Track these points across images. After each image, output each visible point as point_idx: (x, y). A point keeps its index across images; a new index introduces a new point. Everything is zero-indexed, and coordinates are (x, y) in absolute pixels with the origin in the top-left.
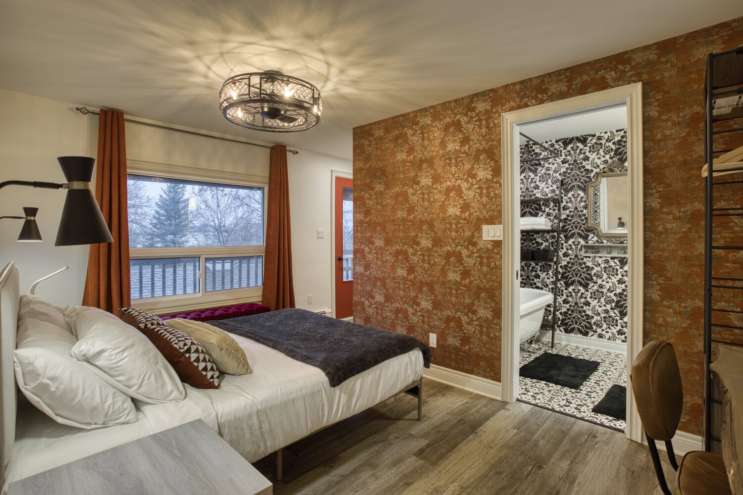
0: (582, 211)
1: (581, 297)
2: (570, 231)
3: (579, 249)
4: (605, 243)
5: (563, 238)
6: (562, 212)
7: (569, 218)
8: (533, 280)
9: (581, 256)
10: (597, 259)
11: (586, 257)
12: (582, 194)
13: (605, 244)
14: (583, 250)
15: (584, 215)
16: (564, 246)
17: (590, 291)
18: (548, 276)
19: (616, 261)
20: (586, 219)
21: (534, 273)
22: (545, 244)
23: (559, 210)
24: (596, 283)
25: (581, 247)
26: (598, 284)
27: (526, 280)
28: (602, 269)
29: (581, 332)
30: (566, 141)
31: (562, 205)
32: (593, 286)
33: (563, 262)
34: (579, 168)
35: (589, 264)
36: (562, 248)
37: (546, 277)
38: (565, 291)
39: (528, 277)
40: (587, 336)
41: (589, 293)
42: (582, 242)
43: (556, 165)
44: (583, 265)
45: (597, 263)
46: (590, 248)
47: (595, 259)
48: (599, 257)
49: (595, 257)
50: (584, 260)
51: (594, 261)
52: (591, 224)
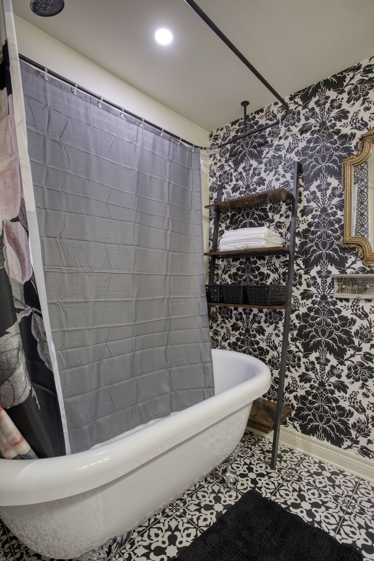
0: (335, 214)
1: (331, 373)
2: (314, 251)
3: (328, 284)
6: (301, 219)
7: (312, 229)
8: (255, 336)
9: (332, 297)
10: (361, 304)
11: (341, 300)
12: (334, 182)
14: (337, 286)
15: (339, 221)
16: (303, 280)
17: (347, 363)
18: (277, 331)
20: (342, 227)
21: (255, 325)
22: (273, 276)
23: (295, 216)
24: (360, 350)
25: (333, 282)
26: (362, 353)
27: (245, 335)
28: (370, 324)
29: (329, 438)
30: (307, 92)
31: (301, 207)
32: (352, 356)
33: (301, 308)
34: (330, 136)
35: (347, 313)
36: (300, 284)
37: (274, 332)
38: (303, 360)
39: (247, 331)
40: (340, 447)
41: (345, 368)
42: (335, 271)
43: (290, 139)
44: (335, 315)
45: (362, 312)
46: (348, 283)
47: (358, 304)
48: (365, 300)
49: (358, 300)
50: (337, 305)
51: (357, 307)
52: (350, 235)
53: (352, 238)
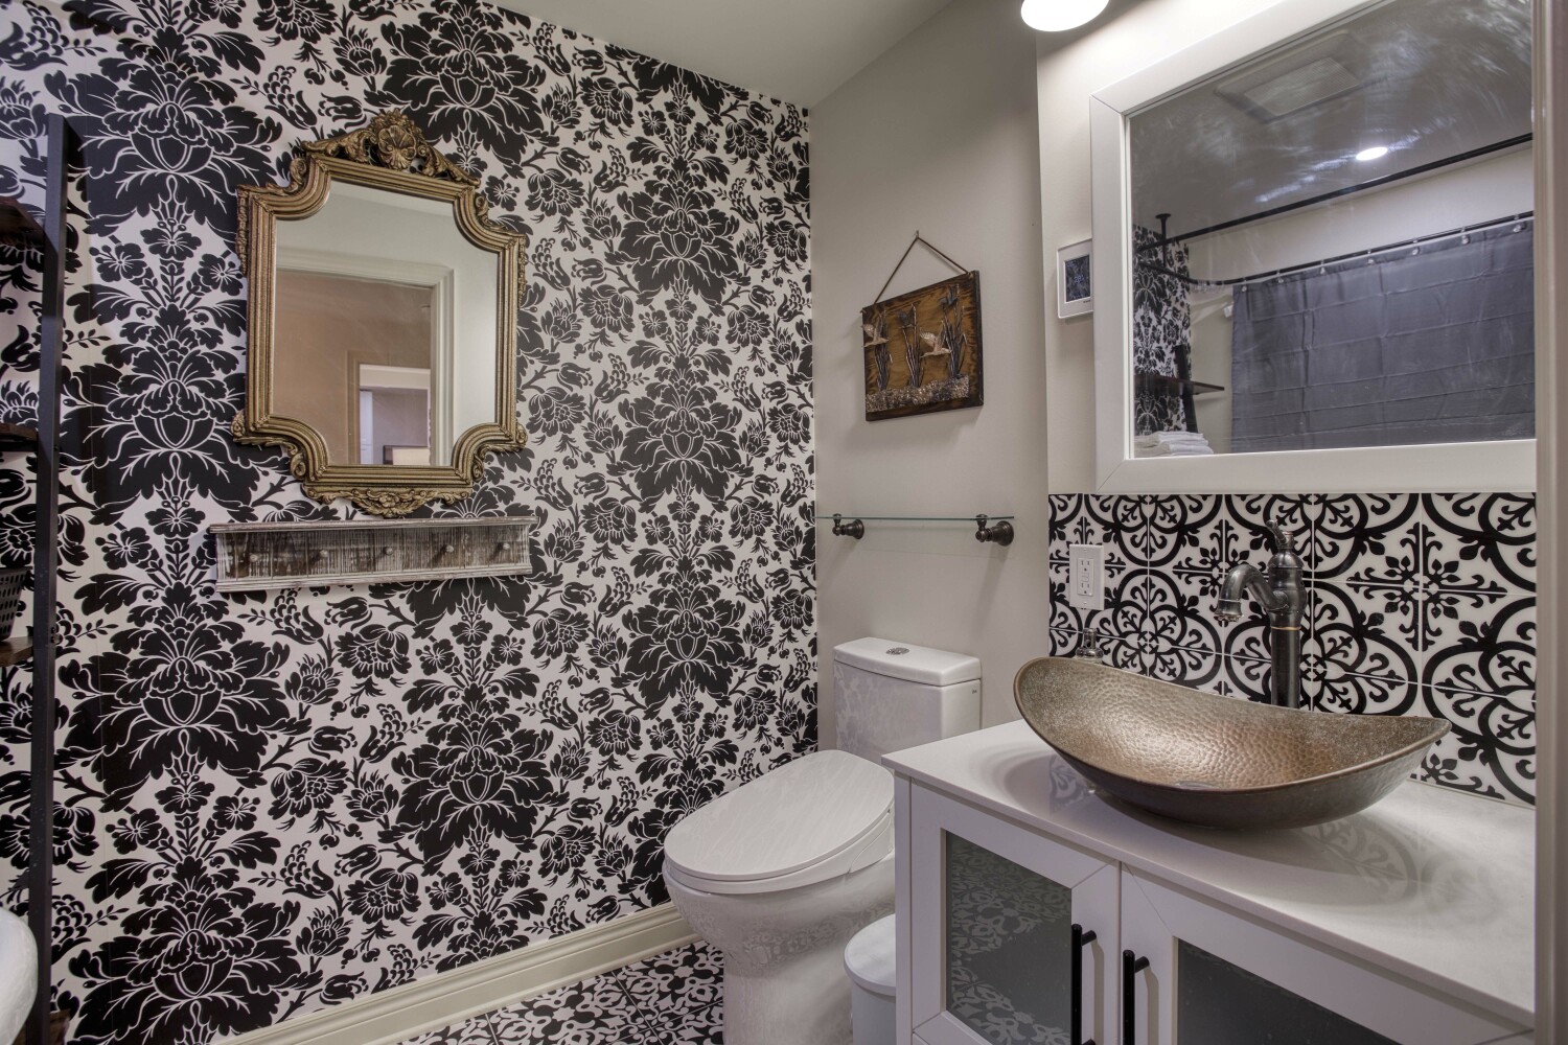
0: (212, 338)
2: (133, 447)
3: (192, 552)
4: (341, 514)
5: (81, 489)
6: (72, 324)
7: (126, 370)
9: (208, 592)
10: (300, 602)
11: (240, 597)
12: (211, 240)
13: (343, 523)
14: (224, 558)
15: (227, 362)
16: (88, 544)
19: (397, 600)
20: (239, 383)
23: (50, 307)
24: (304, 727)
25: (210, 544)
26: (310, 734)
28: (329, 651)
31: (74, 284)
32: (283, 750)
33: (82, 642)
35: (261, 633)
36: (78, 557)
42: (215, 514)
44: (222, 643)
45: (304, 624)
46: (262, 546)
47: (291, 602)
48: (312, 589)
49: (292, 592)
50: (227, 612)
51: (289, 611)
52: (267, 410)
53: (273, 421)
